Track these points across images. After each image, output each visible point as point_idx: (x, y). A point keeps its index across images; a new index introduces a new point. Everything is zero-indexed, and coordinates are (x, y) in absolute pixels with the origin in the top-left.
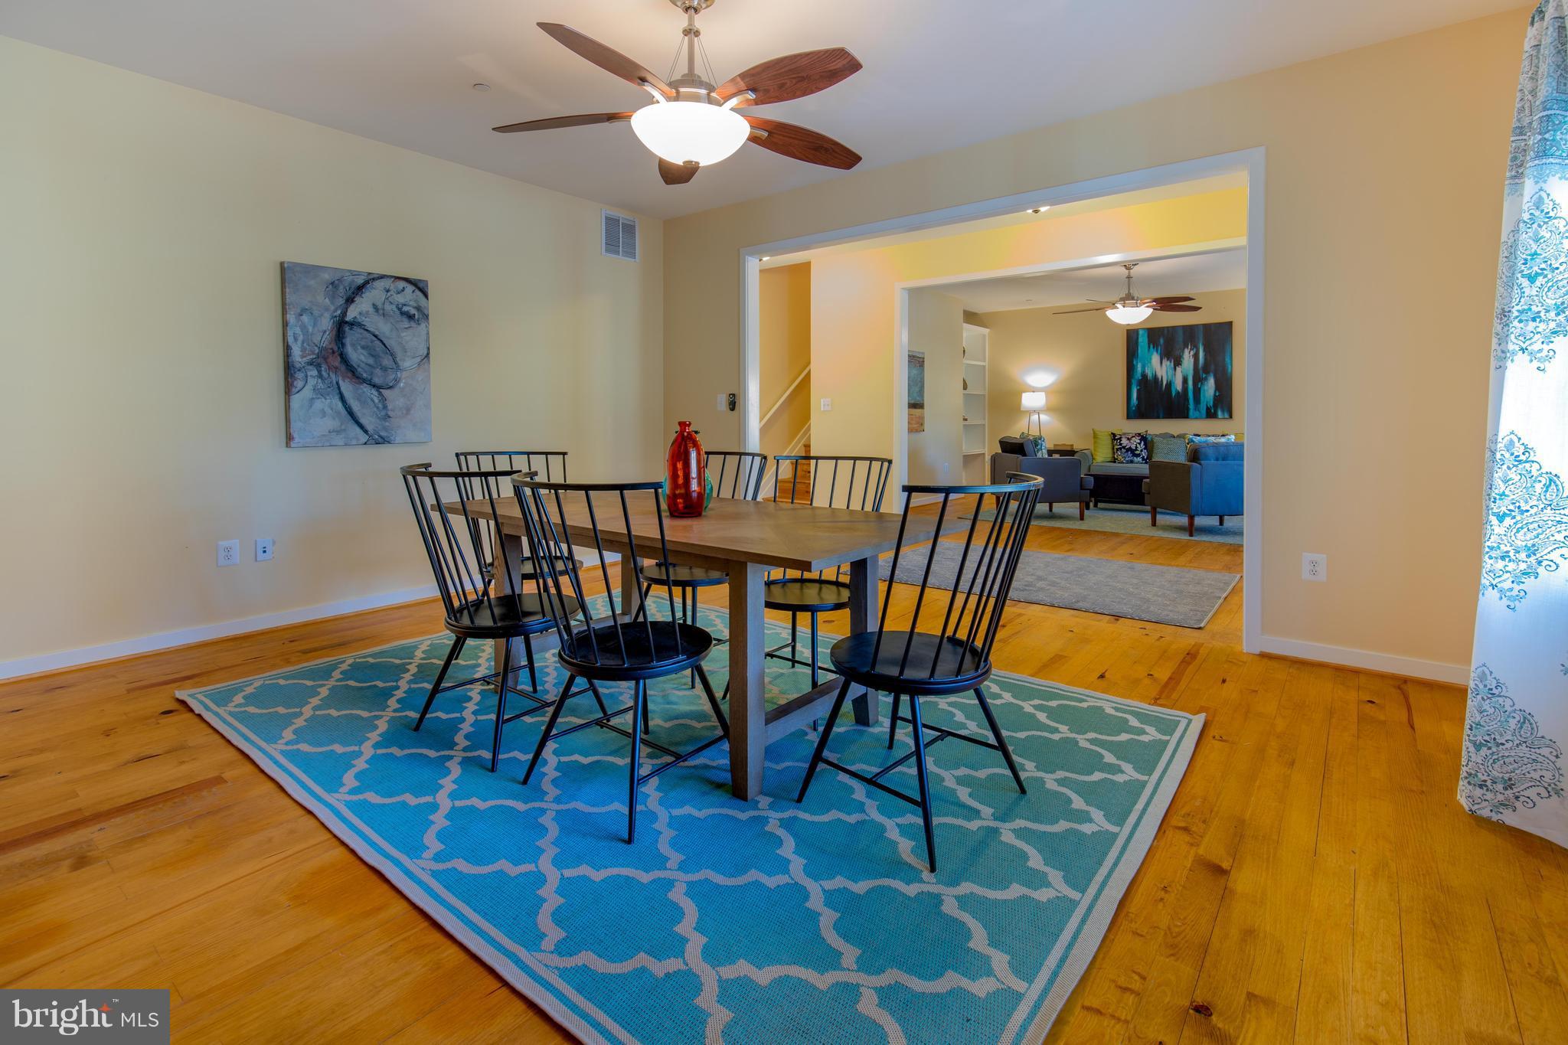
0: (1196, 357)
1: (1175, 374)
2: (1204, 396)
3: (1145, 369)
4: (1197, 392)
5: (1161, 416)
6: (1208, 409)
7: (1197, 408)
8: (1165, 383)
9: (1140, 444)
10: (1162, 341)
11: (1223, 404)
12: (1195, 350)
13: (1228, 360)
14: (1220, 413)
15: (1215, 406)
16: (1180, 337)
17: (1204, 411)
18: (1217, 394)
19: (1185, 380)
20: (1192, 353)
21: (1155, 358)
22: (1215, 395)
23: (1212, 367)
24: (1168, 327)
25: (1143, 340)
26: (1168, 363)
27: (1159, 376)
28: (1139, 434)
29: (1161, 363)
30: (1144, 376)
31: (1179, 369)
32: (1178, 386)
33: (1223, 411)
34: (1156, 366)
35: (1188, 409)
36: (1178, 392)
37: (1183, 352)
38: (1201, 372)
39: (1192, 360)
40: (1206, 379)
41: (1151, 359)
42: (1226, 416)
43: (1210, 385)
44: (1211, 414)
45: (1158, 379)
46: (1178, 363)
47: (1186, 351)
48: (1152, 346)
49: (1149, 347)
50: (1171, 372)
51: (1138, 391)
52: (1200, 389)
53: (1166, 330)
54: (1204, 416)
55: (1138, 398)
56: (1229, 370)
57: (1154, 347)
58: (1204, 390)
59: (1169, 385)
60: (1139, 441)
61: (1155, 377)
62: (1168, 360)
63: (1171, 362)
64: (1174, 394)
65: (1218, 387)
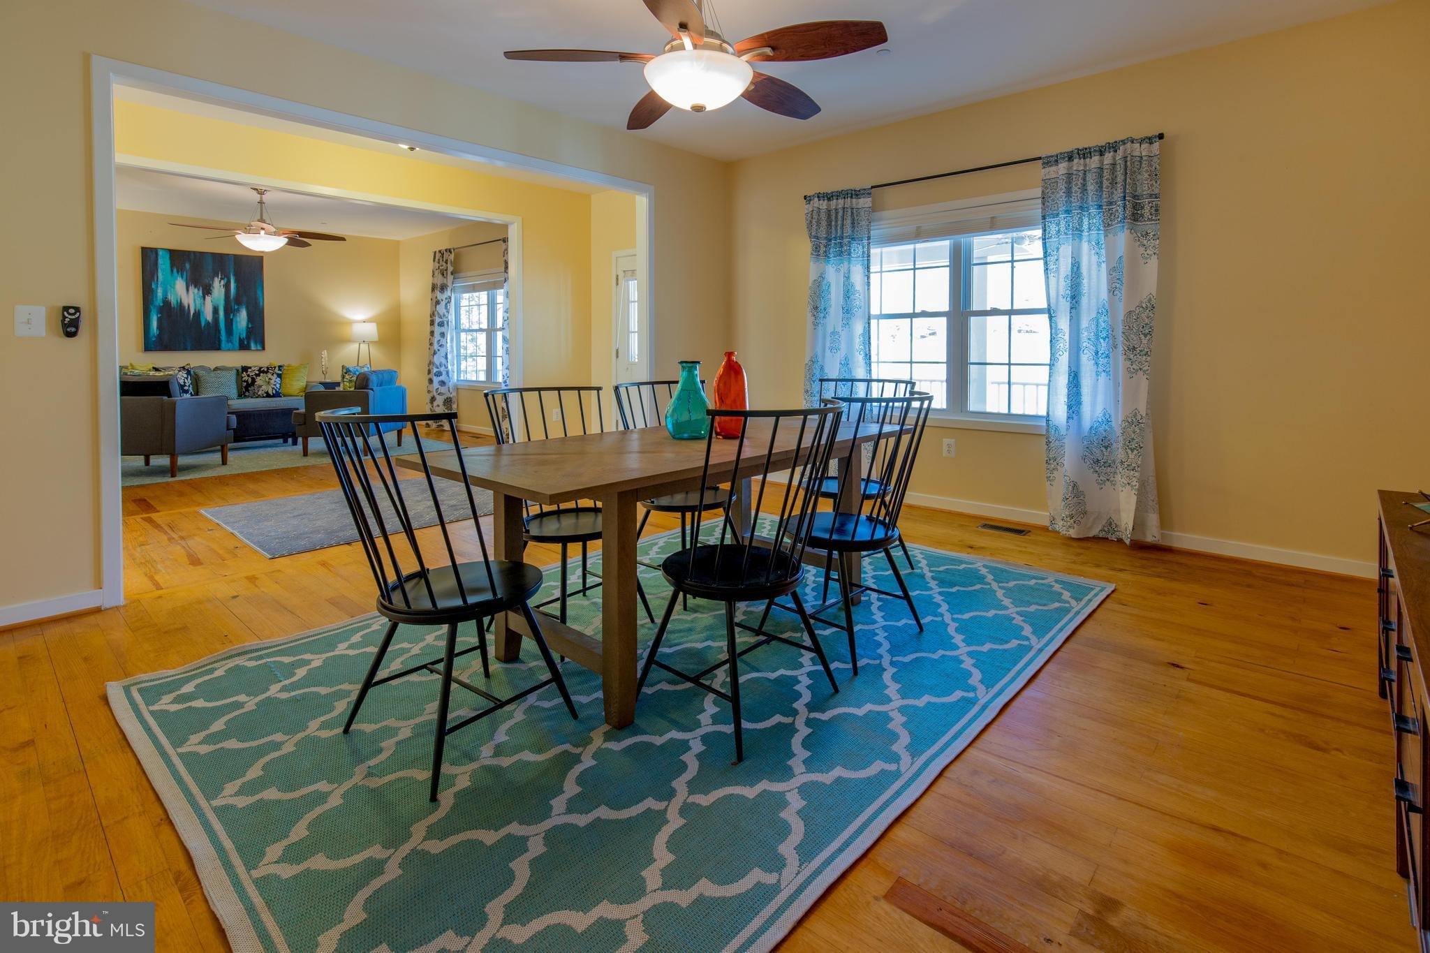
0: (227, 286)
1: (204, 304)
2: (237, 327)
3: (167, 295)
4: (229, 323)
5: (189, 348)
6: (241, 340)
7: (229, 340)
8: (192, 312)
9: (187, 378)
10: (188, 266)
11: (255, 336)
12: (226, 280)
13: (259, 292)
14: (253, 346)
15: (248, 338)
16: (209, 265)
17: (237, 344)
18: (250, 326)
19: (216, 311)
20: (222, 282)
21: (180, 284)
22: (248, 327)
23: (245, 299)
24: (194, 252)
25: (164, 263)
26: (196, 290)
27: (185, 303)
28: (183, 368)
29: (188, 290)
30: (166, 303)
31: (208, 299)
32: (208, 315)
33: (256, 343)
34: (180, 292)
35: (220, 341)
36: (208, 323)
37: (213, 280)
38: (233, 304)
39: (223, 290)
40: (238, 310)
41: (174, 284)
42: (259, 348)
43: (242, 316)
44: (244, 346)
45: (184, 307)
46: (207, 291)
47: (217, 280)
48: (175, 270)
49: (172, 271)
50: (199, 301)
51: (159, 320)
52: (232, 320)
53: (192, 255)
54: (238, 348)
55: (159, 327)
56: (261, 304)
57: (178, 272)
58: (237, 322)
59: (198, 314)
60: (185, 376)
61: (181, 305)
62: (195, 287)
63: (198, 290)
64: (203, 324)
65: (250, 318)
